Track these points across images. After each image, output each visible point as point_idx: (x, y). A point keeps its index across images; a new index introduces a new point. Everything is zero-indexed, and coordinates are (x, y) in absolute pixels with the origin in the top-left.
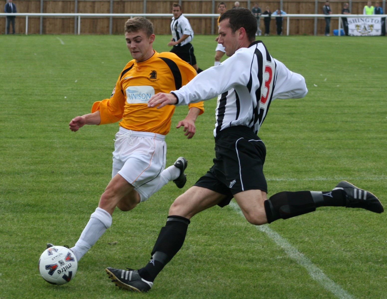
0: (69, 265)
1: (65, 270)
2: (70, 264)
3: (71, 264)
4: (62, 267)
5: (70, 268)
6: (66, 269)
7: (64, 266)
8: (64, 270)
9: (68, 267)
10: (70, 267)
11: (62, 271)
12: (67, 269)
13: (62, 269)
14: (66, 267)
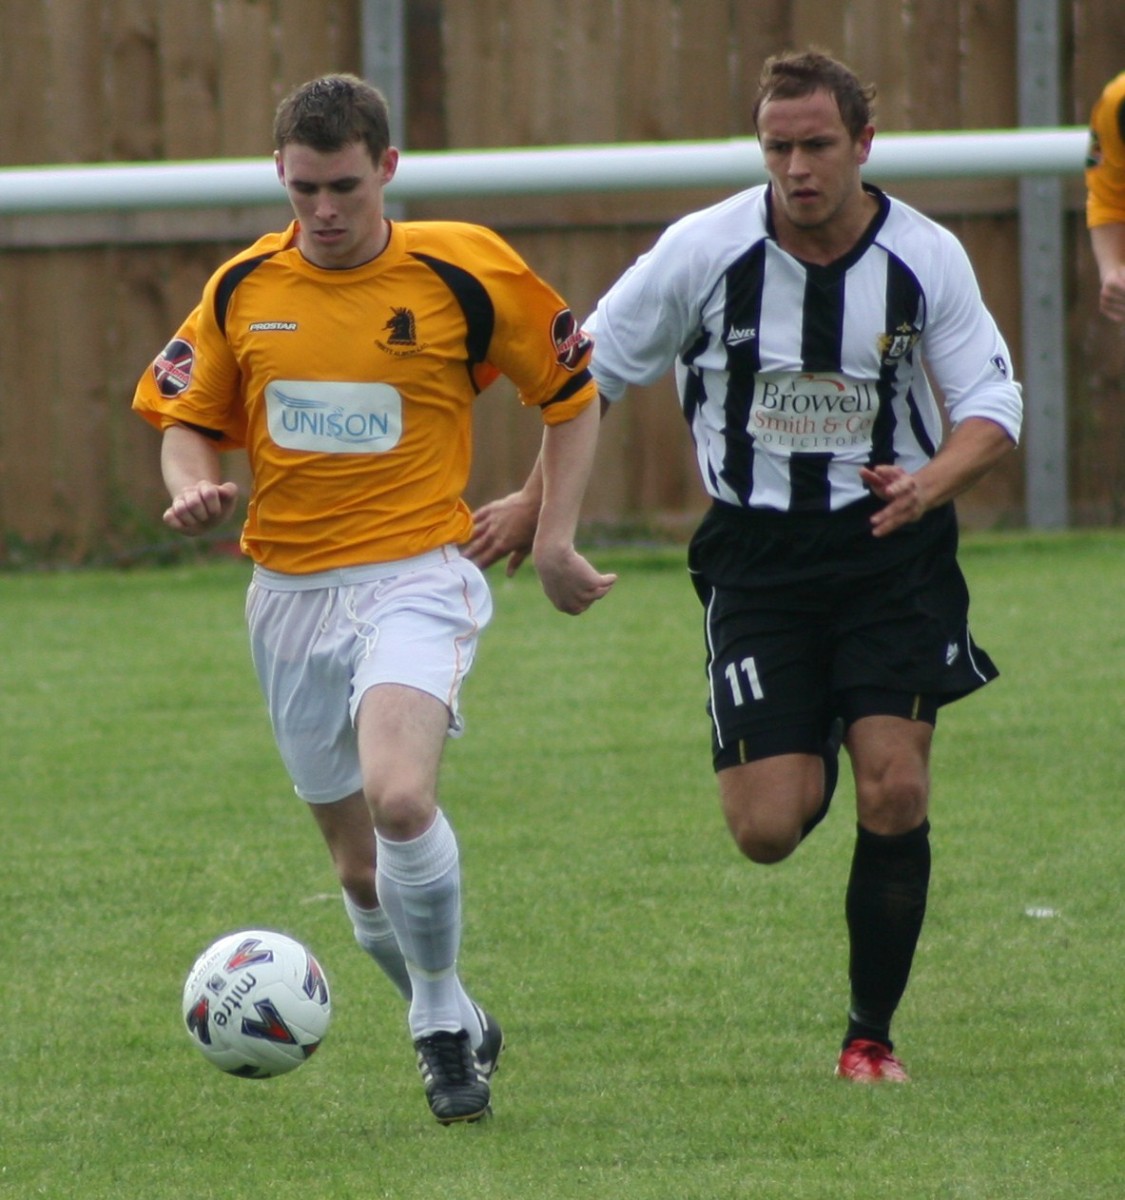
0: (243, 981)
1: (237, 1005)
2: (249, 975)
3: (254, 975)
4: (222, 998)
5: (252, 989)
6: (236, 999)
7: (227, 992)
8: (231, 1005)
9: (245, 988)
10: (249, 987)
11: (226, 1012)
12: (240, 998)
13: (224, 1005)
14: (234, 992)
